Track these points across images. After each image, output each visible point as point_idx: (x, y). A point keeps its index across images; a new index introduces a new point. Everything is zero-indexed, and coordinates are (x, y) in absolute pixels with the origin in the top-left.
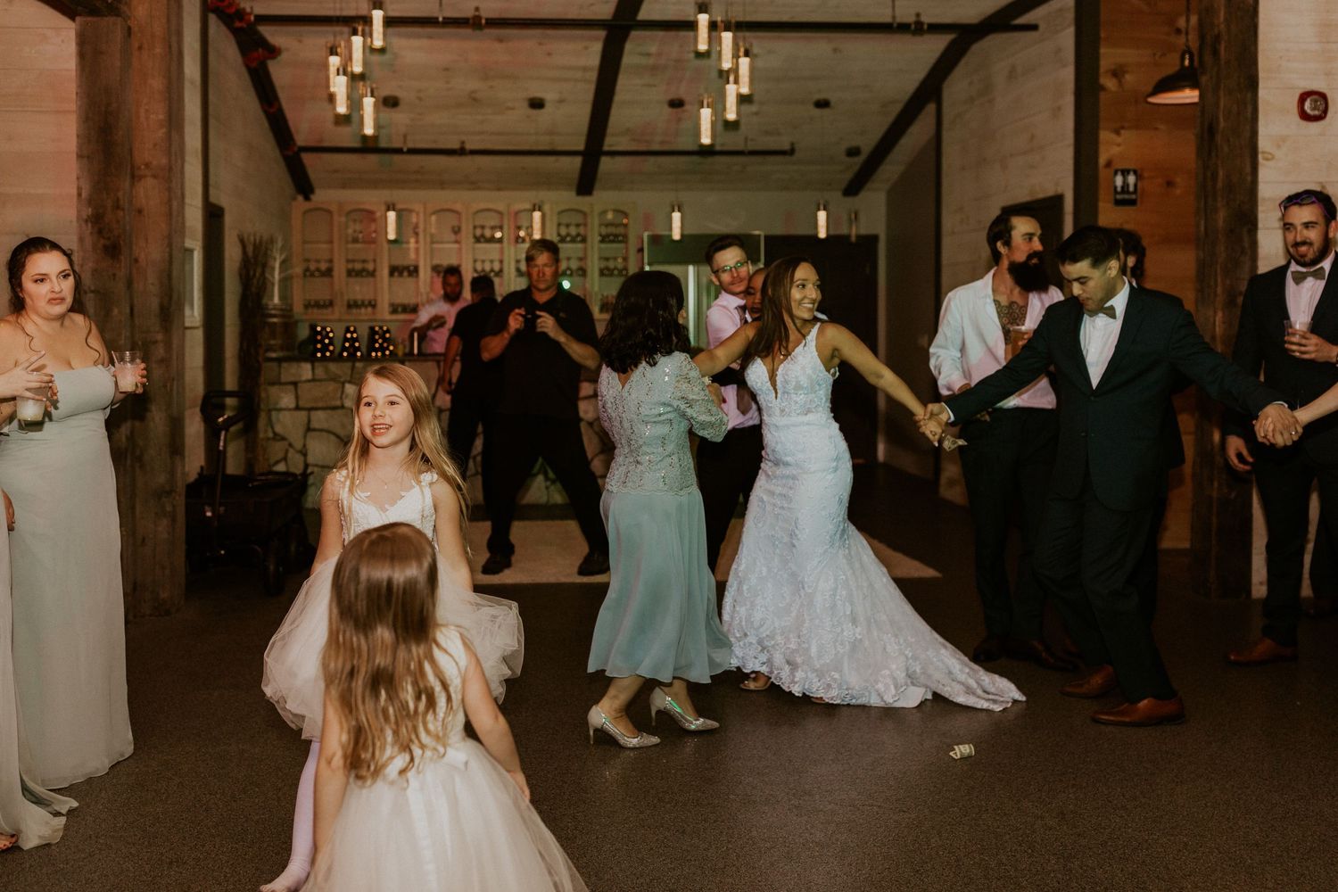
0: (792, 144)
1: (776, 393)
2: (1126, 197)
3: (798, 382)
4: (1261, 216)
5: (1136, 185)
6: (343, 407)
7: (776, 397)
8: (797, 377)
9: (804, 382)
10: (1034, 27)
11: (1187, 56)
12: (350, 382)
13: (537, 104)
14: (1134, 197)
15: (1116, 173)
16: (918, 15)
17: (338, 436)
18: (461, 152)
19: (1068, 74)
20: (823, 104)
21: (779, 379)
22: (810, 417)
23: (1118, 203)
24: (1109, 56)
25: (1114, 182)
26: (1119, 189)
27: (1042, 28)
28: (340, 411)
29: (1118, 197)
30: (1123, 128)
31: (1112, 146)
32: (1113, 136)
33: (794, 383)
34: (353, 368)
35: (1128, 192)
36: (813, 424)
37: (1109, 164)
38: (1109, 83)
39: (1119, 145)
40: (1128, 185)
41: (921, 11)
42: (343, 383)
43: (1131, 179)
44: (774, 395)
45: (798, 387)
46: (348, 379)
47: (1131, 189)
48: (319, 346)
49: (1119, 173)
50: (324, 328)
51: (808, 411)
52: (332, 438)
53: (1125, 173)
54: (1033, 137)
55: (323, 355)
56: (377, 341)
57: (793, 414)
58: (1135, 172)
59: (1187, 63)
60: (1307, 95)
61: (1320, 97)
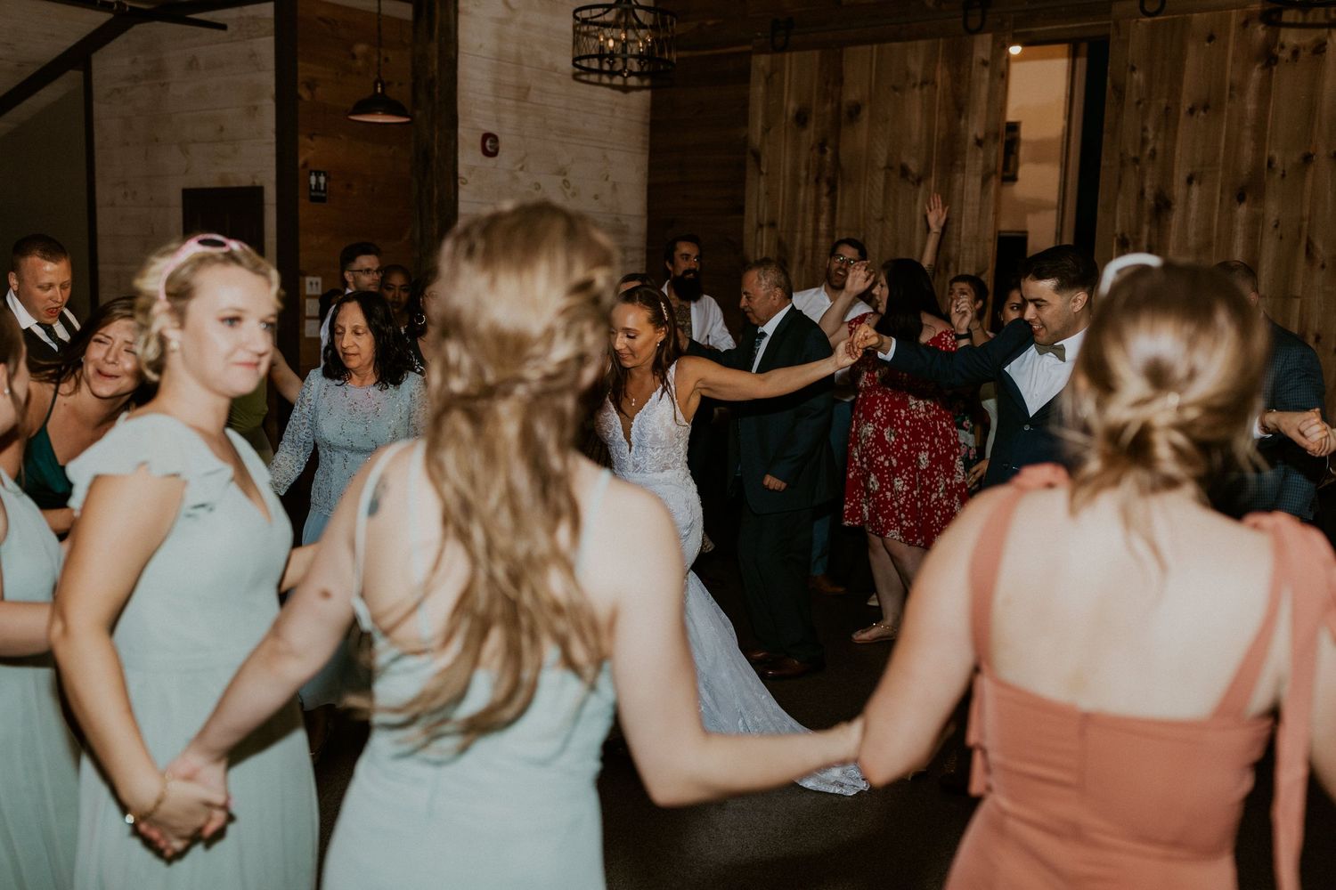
1: (631, 446)
2: (318, 194)
3: (655, 436)
5: (325, 185)
7: (630, 450)
8: (654, 430)
9: (663, 435)
10: (223, 27)
11: (379, 85)
14: (324, 195)
15: (311, 173)
19: (268, 79)
21: (634, 431)
22: (667, 474)
23: (313, 199)
24: (305, 70)
25: (309, 181)
26: (313, 188)
27: (230, 31)
29: (313, 194)
30: (314, 134)
31: (309, 150)
32: (308, 140)
33: (650, 436)
35: (320, 191)
36: (670, 483)
37: (305, 165)
38: (304, 93)
39: (313, 149)
40: (320, 184)
43: (322, 179)
44: (628, 447)
45: (656, 440)
47: (322, 188)
49: (313, 174)
51: (666, 467)
53: (318, 174)
54: (222, 129)
57: (648, 470)
58: (325, 175)
59: (379, 89)
60: (486, 136)
61: (494, 138)
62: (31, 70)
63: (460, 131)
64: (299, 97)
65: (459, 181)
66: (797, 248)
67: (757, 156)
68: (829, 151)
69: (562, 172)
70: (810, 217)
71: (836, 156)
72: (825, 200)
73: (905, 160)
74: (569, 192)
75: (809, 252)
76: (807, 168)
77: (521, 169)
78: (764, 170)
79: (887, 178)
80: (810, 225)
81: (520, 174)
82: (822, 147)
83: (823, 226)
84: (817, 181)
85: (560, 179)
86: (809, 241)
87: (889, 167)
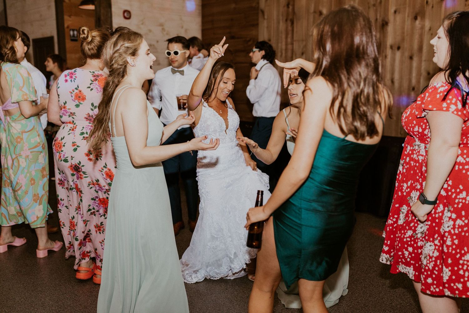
2: (74, 38)
15: (70, 30)
23: (72, 40)
25: (70, 33)
26: (72, 35)
30: (71, 15)
31: (68, 21)
32: (68, 18)
37: (68, 27)
43: (75, 33)
47: (76, 36)
53: (73, 30)
54: (41, 15)
60: (125, 11)
61: (129, 12)
66: (279, 50)
67: (263, 12)
68: (291, 7)
69: (161, 25)
70: (284, 36)
71: (293, 9)
72: (290, 28)
73: (321, 8)
74: (165, 33)
75: (284, 52)
76: (282, 15)
77: (142, 24)
78: (266, 17)
79: (314, 18)
80: (284, 40)
81: (142, 26)
82: (288, 5)
83: (289, 40)
84: (286, 20)
85: (161, 28)
86: (284, 47)
87: (315, 12)
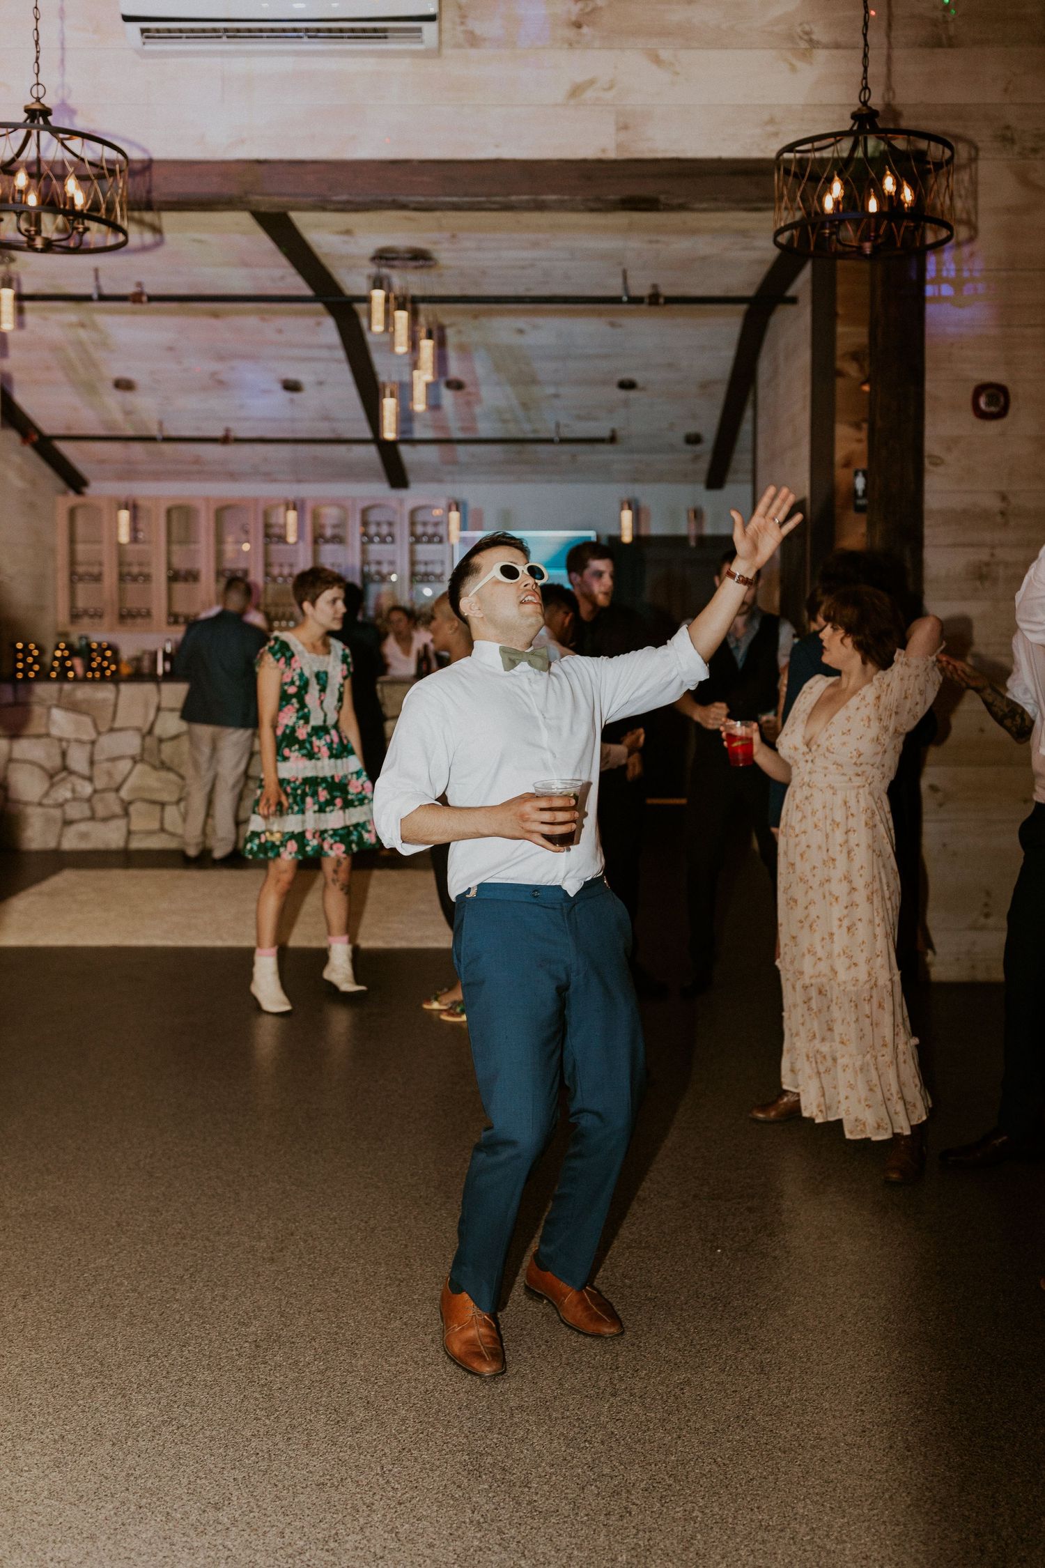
0: (613, 431)
4: (927, 531)
6: (48, 735)
10: (796, 301)
12: (58, 706)
13: (292, 386)
15: (856, 474)
16: (655, 286)
17: (42, 767)
18: (225, 440)
20: (627, 385)
23: (859, 509)
24: (848, 336)
25: (854, 484)
26: (860, 493)
28: (44, 740)
29: (860, 502)
30: (863, 421)
34: (61, 690)
37: (847, 464)
38: (848, 368)
39: (860, 441)
41: (655, 282)
42: (49, 708)
46: (55, 702)
48: (20, 665)
49: (860, 474)
50: (26, 646)
52: (37, 771)
55: (26, 676)
56: (94, 660)
60: (980, 389)
61: (999, 390)
62: (721, 392)
63: (929, 386)
64: (840, 374)
65: (926, 461)
